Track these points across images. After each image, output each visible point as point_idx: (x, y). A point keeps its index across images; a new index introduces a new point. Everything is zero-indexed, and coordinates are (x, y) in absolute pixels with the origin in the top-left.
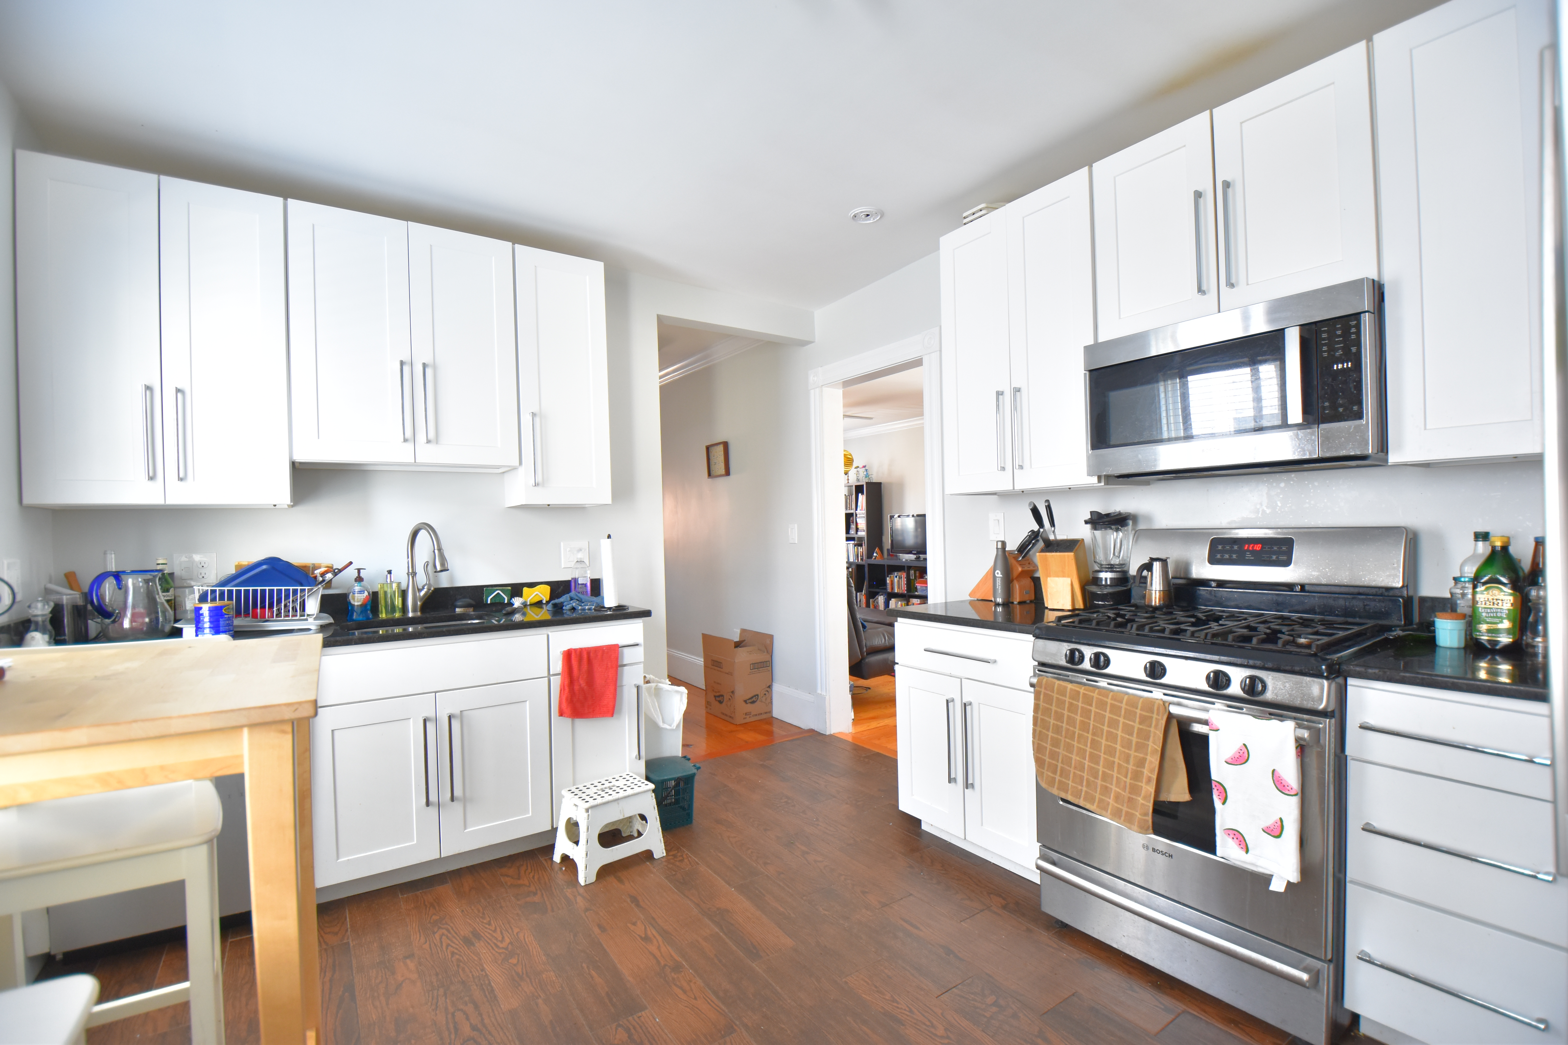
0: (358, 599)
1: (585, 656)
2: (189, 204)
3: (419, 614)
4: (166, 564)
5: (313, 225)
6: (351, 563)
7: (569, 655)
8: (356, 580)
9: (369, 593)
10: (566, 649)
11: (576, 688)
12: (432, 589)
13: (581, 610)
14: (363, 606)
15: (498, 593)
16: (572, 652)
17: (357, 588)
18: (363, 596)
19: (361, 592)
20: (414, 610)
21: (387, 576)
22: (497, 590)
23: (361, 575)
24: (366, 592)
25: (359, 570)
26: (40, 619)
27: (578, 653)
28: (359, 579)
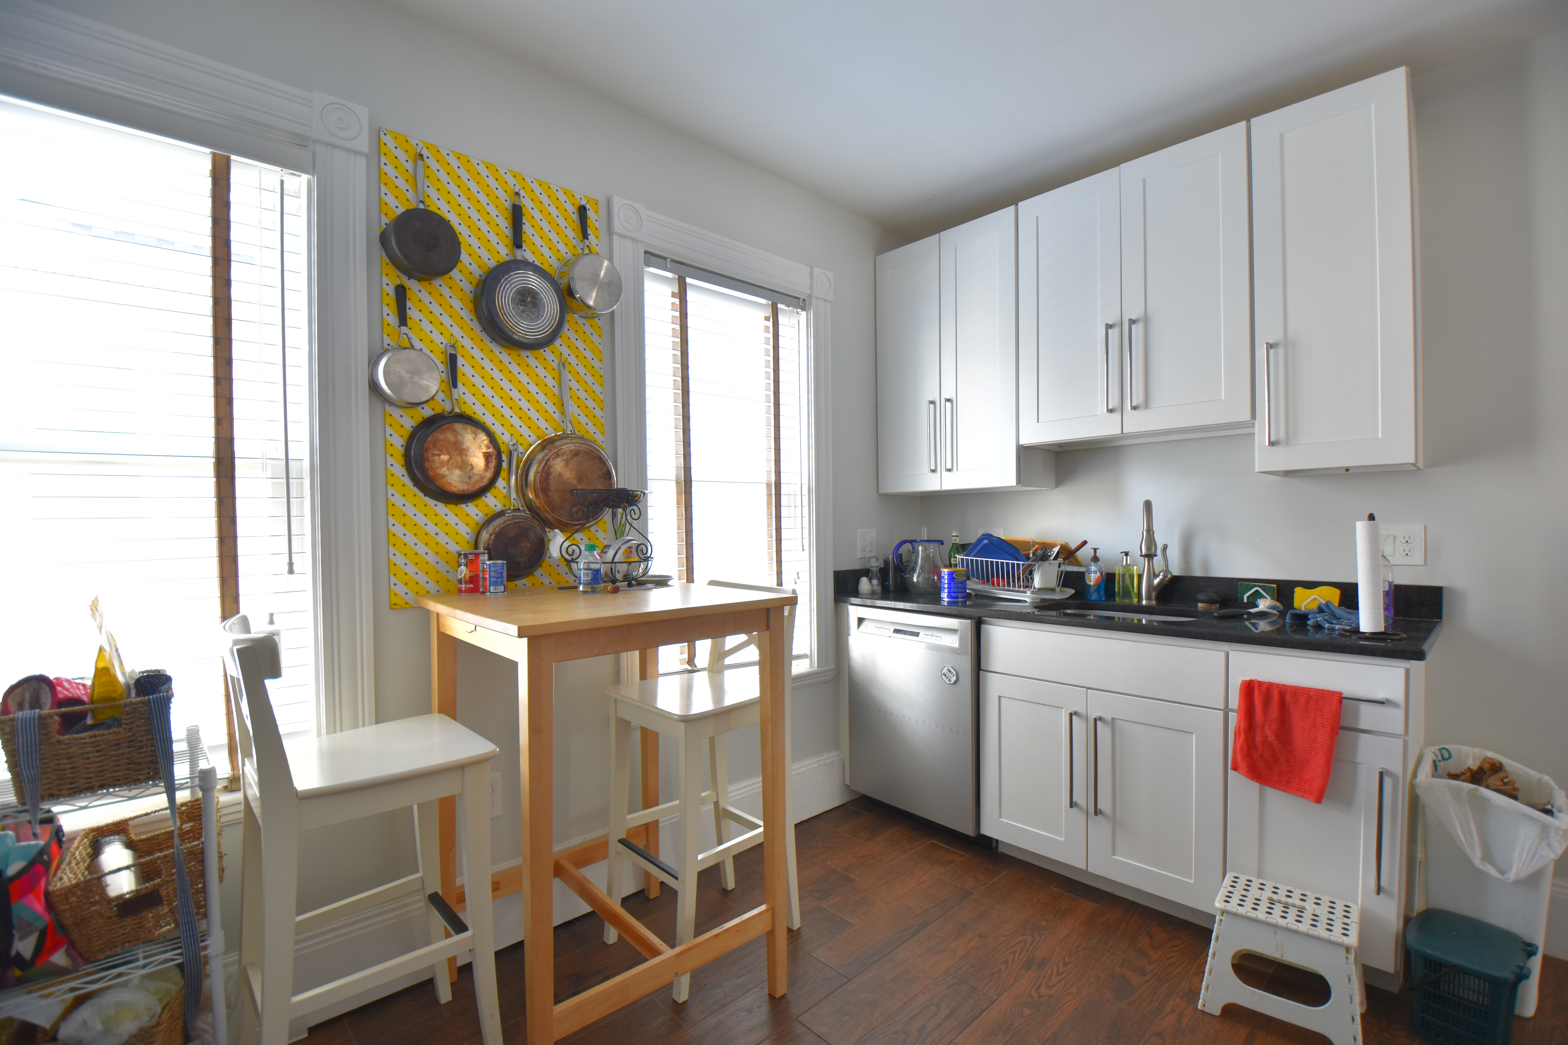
0: (1093, 578)
1: (1275, 696)
2: (956, 246)
3: (1154, 603)
4: (958, 536)
5: (1037, 217)
6: (1085, 543)
7: (1249, 688)
8: (1092, 560)
9: (1101, 574)
10: (1248, 679)
11: (1258, 738)
12: (1169, 576)
13: (1329, 629)
14: (1098, 586)
15: (1257, 590)
16: (1254, 684)
17: (1093, 568)
18: (1096, 576)
19: (1095, 572)
20: (1149, 598)
21: (1123, 557)
22: (1256, 586)
23: (1097, 555)
24: (1098, 572)
25: (1095, 550)
26: (874, 569)
27: (1263, 689)
28: (1095, 559)
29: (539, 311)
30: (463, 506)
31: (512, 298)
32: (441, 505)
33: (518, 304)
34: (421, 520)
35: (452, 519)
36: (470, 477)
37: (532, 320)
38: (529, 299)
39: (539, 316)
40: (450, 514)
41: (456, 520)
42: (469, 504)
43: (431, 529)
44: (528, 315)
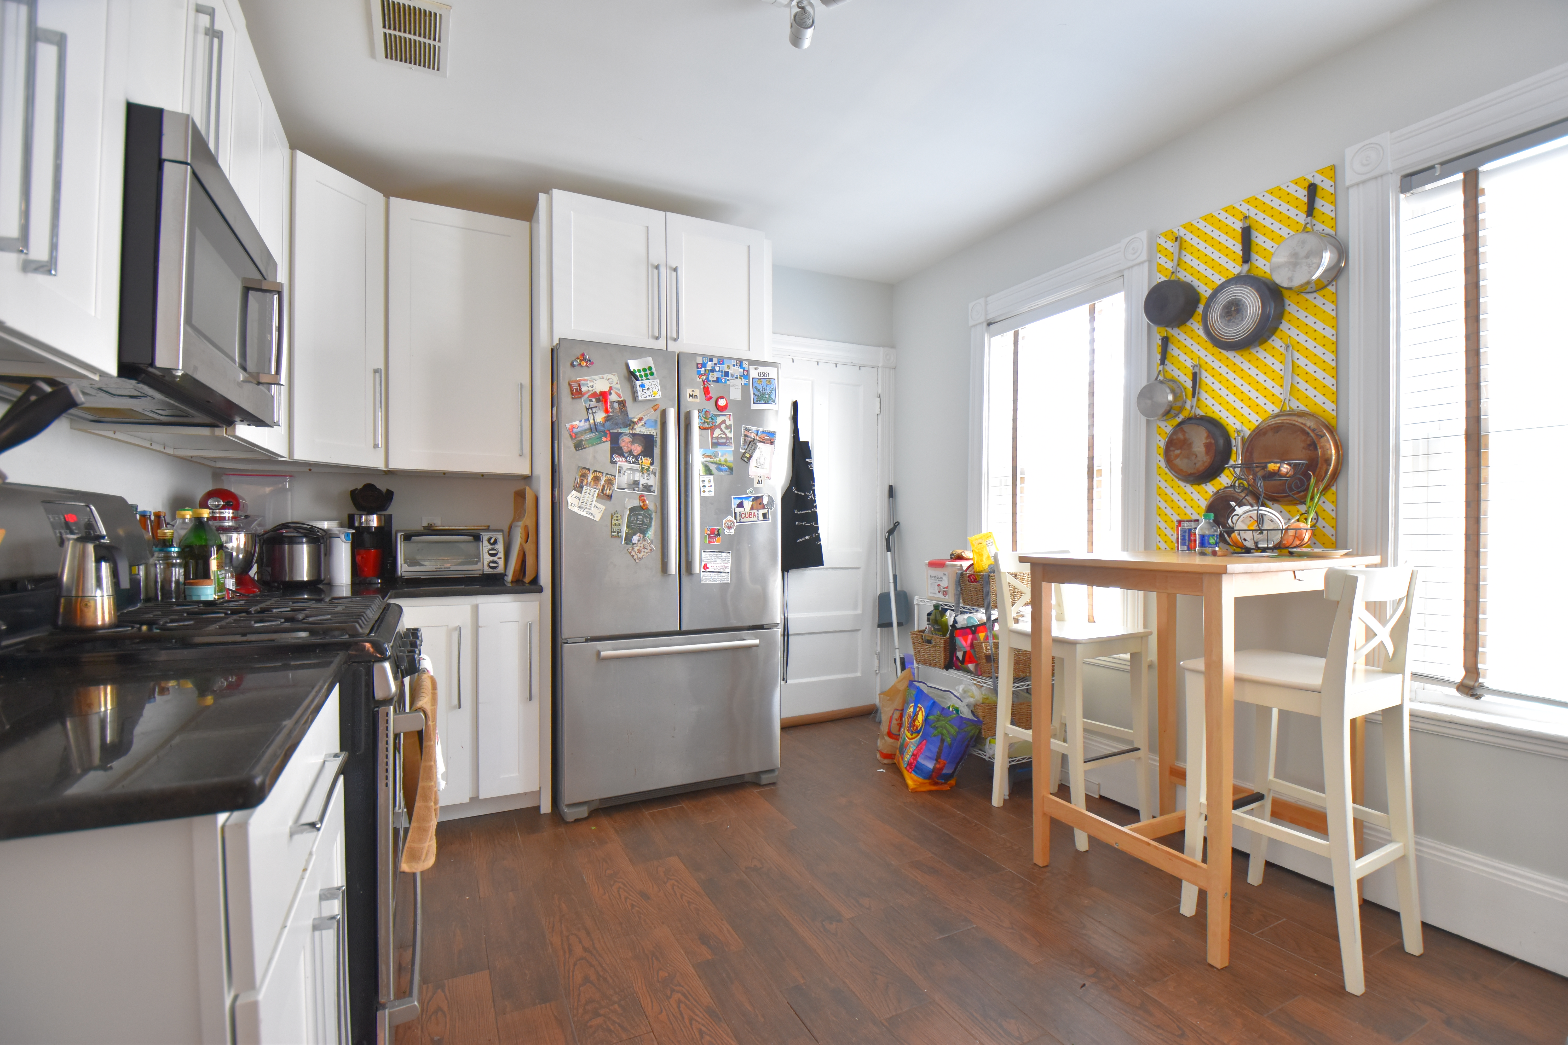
29: (1243, 315)
30: (1203, 486)
31: (1220, 314)
32: (1188, 486)
33: (1224, 317)
34: (1176, 497)
35: (1195, 496)
36: (1195, 464)
37: (1238, 324)
38: (1233, 309)
39: (1243, 318)
40: (1195, 493)
41: (1199, 496)
42: (1208, 484)
43: (1182, 504)
44: (1234, 322)
